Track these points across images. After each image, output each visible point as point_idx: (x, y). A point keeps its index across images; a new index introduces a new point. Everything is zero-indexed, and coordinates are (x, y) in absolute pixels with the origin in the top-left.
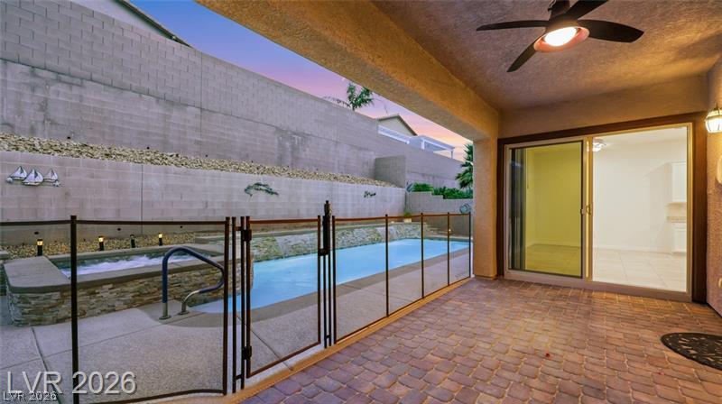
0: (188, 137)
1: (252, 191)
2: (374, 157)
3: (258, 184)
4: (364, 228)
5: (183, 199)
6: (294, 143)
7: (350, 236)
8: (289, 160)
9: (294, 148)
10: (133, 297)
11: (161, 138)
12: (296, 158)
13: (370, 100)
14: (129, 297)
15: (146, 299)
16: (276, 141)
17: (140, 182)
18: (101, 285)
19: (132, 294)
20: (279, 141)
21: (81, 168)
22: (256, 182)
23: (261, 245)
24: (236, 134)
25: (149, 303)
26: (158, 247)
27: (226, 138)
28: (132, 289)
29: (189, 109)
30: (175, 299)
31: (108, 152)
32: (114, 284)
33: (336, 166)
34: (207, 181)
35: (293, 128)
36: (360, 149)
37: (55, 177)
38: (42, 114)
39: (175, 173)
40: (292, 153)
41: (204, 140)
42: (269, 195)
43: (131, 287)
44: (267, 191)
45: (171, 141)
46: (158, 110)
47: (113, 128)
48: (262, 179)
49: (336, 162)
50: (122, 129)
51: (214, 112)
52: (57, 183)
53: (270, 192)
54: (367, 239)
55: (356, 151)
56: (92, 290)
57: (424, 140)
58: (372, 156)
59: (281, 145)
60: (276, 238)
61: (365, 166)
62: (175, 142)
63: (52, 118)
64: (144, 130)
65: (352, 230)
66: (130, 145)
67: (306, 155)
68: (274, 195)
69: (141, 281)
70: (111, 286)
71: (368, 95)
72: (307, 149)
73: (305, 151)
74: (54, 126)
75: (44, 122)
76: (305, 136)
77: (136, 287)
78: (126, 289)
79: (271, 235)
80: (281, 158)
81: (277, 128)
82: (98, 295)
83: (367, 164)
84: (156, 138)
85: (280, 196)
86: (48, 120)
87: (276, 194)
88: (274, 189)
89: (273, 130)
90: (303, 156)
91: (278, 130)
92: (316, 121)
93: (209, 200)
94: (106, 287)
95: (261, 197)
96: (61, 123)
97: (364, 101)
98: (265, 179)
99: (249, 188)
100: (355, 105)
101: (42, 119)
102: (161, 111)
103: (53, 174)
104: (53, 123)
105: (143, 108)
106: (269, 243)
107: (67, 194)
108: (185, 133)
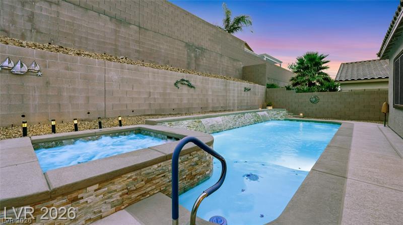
0: (131, 47)
1: (179, 85)
2: (242, 66)
3: (183, 80)
4: (250, 112)
5: (134, 90)
6: (196, 54)
7: (243, 118)
8: (193, 66)
9: (197, 58)
10: (121, 196)
11: (114, 47)
12: (198, 65)
13: (239, 27)
14: (116, 197)
15: (134, 196)
16: (186, 53)
17: (104, 75)
18: (86, 188)
19: (120, 193)
20: (188, 52)
21: (59, 61)
22: (181, 78)
23: (192, 126)
24: (162, 46)
25: (137, 200)
26: (119, 128)
27: (155, 49)
28: (120, 186)
29: (132, 26)
30: (161, 191)
31: (78, 52)
32: (100, 183)
33: (221, 71)
34: (150, 76)
35: (196, 44)
36: (234, 60)
37: (37, 68)
38: (29, 24)
39: (128, 69)
40: (195, 61)
41: (141, 50)
42: (189, 88)
43: (119, 185)
44: (188, 85)
45: (120, 49)
46: (111, 26)
47: (81, 38)
48: (185, 76)
49: (221, 68)
50: (86, 39)
51: (148, 30)
52: (39, 74)
53: (190, 86)
54: (252, 120)
55: (232, 61)
56: (74, 195)
57: (266, 57)
58: (241, 65)
59: (189, 55)
60: (201, 120)
61: (237, 72)
62: (123, 50)
63: (37, 28)
64: (102, 40)
65: (244, 114)
66: (93, 51)
67: (203, 62)
68: (192, 88)
69: (129, 175)
70: (96, 186)
71: (238, 24)
72: (204, 59)
73: (203, 60)
74: (39, 34)
75: (31, 31)
76: (203, 50)
77: (124, 184)
78: (113, 187)
79: (198, 118)
80: (189, 64)
81: (186, 43)
82: (82, 201)
83: (238, 70)
84: (110, 46)
85: (196, 89)
86: (35, 29)
87: (194, 87)
88: (193, 83)
89: (184, 44)
90: (202, 64)
91: (188, 45)
92: (209, 40)
93: (152, 91)
94: (91, 189)
95: (185, 89)
96: (44, 31)
97: (235, 29)
98: (187, 77)
99: (177, 82)
100: (230, 31)
101: (30, 29)
102: (113, 27)
103: (36, 65)
104: (38, 32)
105: (102, 24)
106: (196, 124)
107: (48, 83)
108: (129, 44)
